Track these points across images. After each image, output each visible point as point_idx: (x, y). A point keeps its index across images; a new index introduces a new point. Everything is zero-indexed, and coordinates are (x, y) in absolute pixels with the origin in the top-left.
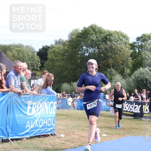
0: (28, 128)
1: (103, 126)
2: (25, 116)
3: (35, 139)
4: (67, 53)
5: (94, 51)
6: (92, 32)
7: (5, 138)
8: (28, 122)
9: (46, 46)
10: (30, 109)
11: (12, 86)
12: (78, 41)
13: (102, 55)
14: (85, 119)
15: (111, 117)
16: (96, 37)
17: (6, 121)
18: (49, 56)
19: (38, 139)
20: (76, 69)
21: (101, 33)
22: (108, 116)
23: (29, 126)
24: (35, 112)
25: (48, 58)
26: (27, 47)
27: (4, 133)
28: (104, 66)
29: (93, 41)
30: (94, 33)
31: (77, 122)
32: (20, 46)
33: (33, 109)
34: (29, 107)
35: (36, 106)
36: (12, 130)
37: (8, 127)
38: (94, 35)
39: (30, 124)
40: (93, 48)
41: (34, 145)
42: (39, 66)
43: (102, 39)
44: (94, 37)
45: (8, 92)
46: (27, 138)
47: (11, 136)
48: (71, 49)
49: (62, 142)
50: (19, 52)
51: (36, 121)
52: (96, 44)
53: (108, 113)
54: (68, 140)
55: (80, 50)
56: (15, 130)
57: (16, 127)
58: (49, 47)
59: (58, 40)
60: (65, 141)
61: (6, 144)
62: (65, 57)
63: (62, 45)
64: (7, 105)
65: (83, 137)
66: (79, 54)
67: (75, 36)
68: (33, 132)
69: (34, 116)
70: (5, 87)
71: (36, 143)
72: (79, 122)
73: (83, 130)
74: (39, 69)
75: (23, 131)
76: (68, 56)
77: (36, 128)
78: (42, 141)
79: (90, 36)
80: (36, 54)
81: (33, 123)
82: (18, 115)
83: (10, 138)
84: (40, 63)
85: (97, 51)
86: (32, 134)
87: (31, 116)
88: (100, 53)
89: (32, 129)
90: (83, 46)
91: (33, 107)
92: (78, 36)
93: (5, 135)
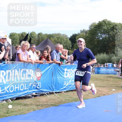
0: (65, 85)
1: (112, 84)
2: (63, 78)
3: (70, 92)
4: (88, 38)
5: (106, 36)
6: (104, 24)
7: (51, 91)
8: (65, 82)
9: (75, 34)
10: (66, 74)
11: (55, 59)
12: (95, 30)
13: (111, 39)
14: (100, 79)
15: (118, 78)
16: (107, 28)
17: (52, 81)
19: (71, 92)
20: (94, 48)
21: (110, 24)
22: (115, 78)
23: (66, 84)
24: (69, 75)
25: (76, 42)
26: (63, 35)
27: (50, 89)
28: (112, 46)
29: (105, 30)
30: (105, 25)
31: (96, 82)
32: (59, 34)
33: (68, 74)
34: (65, 73)
35: (69, 72)
36: (55, 87)
37: (53, 85)
38: (105, 26)
39: (66, 83)
40: (105, 34)
41: (69, 96)
42: (70, 47)
43: (111, 28)
44: (105, 28)
45: (52, 63)
46: (65, 92)
47: (55, 91)
48: (91, 35)
49: (86, 94)
50: (58, 38)
51: (70, 81)
52: (107, 32)
53: (115, 76)
54: (90, 93)
55: (96, 36)
56: (57, 87)
57: (58, 85)
58: (77, 35)
59: (82, 30)
60: (89, 93)
61: (52, 95)
62: (87, 41)
63: (85, 33)
64: (52, 71)
65: (100, 91)
66: (96, 39)
67: (93, 27)
68: (68, 88)
69: (68, 78)
70: (50, 60)
71: (70, 95)
72: (97, 82)
73: (100, 86)
74: (70, 48)
75: (62, 88)
76: (89, 40)
77: (70, 85)
78: (74, 93)
79: (103, 27)
80: (69, 39)
81: (68, 82)
82: (59, 78)
83: (54, 92)
84: (71, 45)
85: (107, 36)
86: (68, 89)
87: (67, 78)
88: (109, 38)
89: (67, 86)
90: (98, 33)
91: (68, 72)
92: (95, 27)
93: (51, 90)
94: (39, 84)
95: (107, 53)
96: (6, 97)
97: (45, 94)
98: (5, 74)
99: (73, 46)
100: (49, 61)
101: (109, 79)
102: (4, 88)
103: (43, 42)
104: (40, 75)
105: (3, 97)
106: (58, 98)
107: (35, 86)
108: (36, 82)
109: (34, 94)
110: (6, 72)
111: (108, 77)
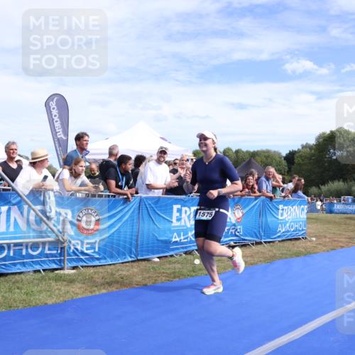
0: (280, 231)
2: (276, 219)
7: (258, 240)
8: (280, 225)
9: (293, 151)
10: (281, 213)
11: (263, 191)
12: (325, 144)
17: (259, 224)
18: (296, 161)
24: (286, 216)
26: (275, 152)
27: (257, 236)
32: (268, 151)
33: (285, 213)
34: (280, 211)
35: (287, 210)
36: (264, 234)
37: (261, 230)
39: (282, 228)
41: (286, 248)
42: (286, 170)
45: (259, 196)
46: (279, 241)
47: (265, 239)
48: (319, 152)
50: (267, 157)
51: (288, 225)
55: (327, 153)
56: (267, 233)
57: (269, 231)
58: (295, 152)
59: (304, 144)
61: (259, 246)
62: (312, 161)
63: (308, 149)
64: (259, 209)
66: (326, 158)
67: (322, 140)
68: (284, 235)
69: (285, 220)
75: (275, 234)
76: (315, 160)
77: (288, 231)
80: (283, 158)
81: (284, 226)
82: (270, 219)
83: (263, 241)
84: (287, 167)
86: (284, 237)
87: (282, 220)
89: (283, 233)
90: (330, 149)
92: (324, 140)
93: (258, 238)
94: (240, 229)
95: (345, 180)
96: (190, 247)
97: (248, 245)
98: (188, 213)
99: (290, 169)
100: (255, 193)
101: (348, 221)
102: (187, 234)
103: (244, 163)
104: (241, 215)
105: (186, 248)
106: (270, 251)
107: (233, 231)
108: (234, 225)
109: (232, 243)
110: (190, 209)
111: (347, 218)
